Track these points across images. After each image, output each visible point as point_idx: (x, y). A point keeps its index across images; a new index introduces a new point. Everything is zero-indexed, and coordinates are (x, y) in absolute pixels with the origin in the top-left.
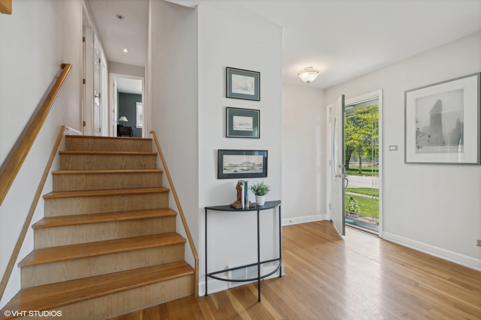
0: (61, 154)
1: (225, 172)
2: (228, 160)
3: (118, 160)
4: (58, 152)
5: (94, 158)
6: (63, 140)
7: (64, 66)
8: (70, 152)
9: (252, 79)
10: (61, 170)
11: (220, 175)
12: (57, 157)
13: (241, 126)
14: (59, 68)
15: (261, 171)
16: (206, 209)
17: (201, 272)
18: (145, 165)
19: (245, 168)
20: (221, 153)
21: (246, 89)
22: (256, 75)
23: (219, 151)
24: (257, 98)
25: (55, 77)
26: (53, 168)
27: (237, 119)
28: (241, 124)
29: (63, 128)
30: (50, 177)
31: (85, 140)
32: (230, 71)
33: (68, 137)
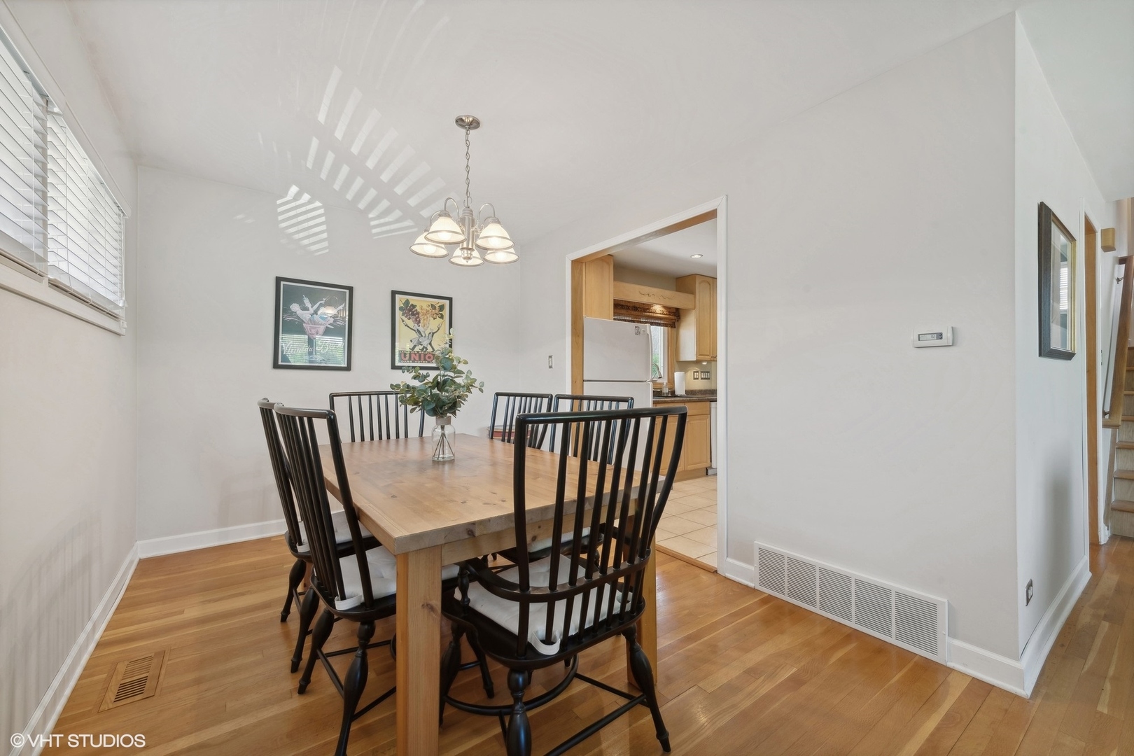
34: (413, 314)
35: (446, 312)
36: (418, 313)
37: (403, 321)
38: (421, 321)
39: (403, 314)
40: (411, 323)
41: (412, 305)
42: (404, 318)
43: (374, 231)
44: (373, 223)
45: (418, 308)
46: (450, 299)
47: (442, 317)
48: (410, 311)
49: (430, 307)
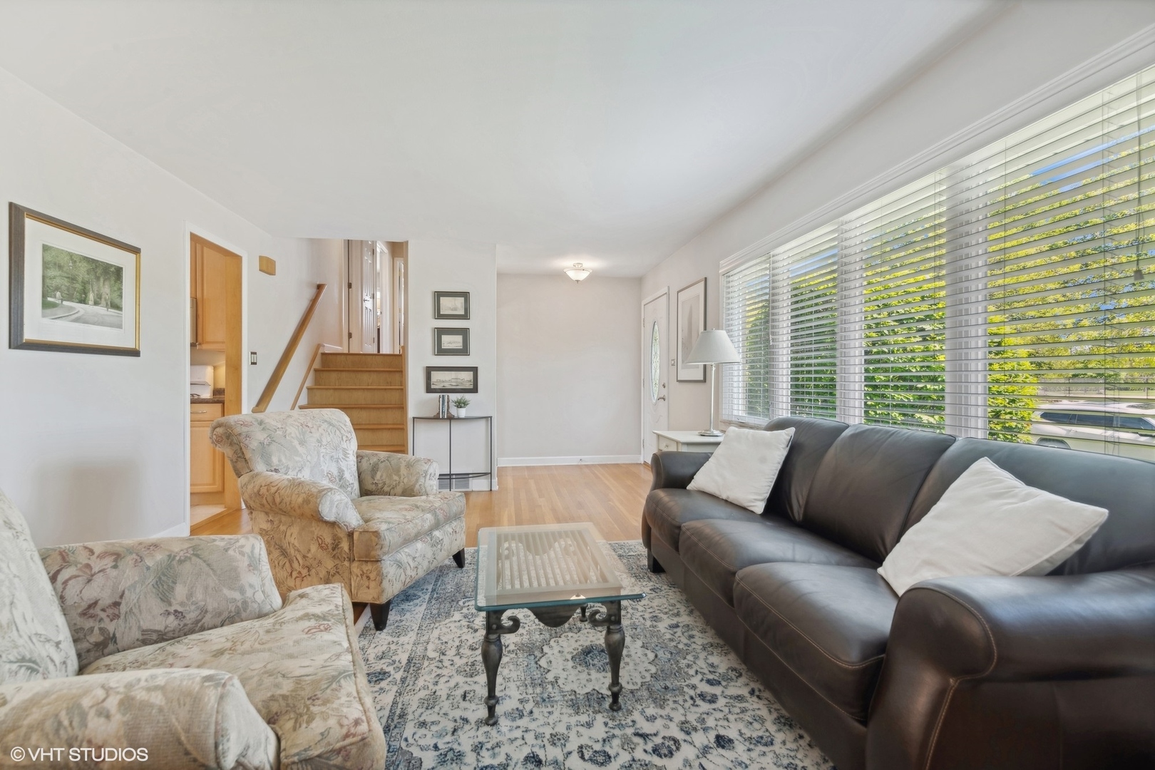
0: (316, 370)
1: (433, 387)
2: (436, 376)
3: (365, 377)
4: (312, 369)
5: (344, 375)
6: (318, 358)
7: (320, 287)
8: (326, 369)
9: (462, 299)
10: (316, 385)
11: (429, 390)
12: (312, 373)
13: (450, 345)
14: (314, 291)
15: (472, 387)
16: (414, 418)
18: (391, 383)
19: (454, 384)
20: (429, 370)
21: (455, 309)
22: (465, 295)
23: (428, 368)
24: (466, 316)
25: (311, 301)
26: (308, 383)
27: (445, 339)
28: (450, 343)
29: (319, 346)
30: (305, 391)
31: (338, 356)
32: (439, 295)
33: (323, 354)
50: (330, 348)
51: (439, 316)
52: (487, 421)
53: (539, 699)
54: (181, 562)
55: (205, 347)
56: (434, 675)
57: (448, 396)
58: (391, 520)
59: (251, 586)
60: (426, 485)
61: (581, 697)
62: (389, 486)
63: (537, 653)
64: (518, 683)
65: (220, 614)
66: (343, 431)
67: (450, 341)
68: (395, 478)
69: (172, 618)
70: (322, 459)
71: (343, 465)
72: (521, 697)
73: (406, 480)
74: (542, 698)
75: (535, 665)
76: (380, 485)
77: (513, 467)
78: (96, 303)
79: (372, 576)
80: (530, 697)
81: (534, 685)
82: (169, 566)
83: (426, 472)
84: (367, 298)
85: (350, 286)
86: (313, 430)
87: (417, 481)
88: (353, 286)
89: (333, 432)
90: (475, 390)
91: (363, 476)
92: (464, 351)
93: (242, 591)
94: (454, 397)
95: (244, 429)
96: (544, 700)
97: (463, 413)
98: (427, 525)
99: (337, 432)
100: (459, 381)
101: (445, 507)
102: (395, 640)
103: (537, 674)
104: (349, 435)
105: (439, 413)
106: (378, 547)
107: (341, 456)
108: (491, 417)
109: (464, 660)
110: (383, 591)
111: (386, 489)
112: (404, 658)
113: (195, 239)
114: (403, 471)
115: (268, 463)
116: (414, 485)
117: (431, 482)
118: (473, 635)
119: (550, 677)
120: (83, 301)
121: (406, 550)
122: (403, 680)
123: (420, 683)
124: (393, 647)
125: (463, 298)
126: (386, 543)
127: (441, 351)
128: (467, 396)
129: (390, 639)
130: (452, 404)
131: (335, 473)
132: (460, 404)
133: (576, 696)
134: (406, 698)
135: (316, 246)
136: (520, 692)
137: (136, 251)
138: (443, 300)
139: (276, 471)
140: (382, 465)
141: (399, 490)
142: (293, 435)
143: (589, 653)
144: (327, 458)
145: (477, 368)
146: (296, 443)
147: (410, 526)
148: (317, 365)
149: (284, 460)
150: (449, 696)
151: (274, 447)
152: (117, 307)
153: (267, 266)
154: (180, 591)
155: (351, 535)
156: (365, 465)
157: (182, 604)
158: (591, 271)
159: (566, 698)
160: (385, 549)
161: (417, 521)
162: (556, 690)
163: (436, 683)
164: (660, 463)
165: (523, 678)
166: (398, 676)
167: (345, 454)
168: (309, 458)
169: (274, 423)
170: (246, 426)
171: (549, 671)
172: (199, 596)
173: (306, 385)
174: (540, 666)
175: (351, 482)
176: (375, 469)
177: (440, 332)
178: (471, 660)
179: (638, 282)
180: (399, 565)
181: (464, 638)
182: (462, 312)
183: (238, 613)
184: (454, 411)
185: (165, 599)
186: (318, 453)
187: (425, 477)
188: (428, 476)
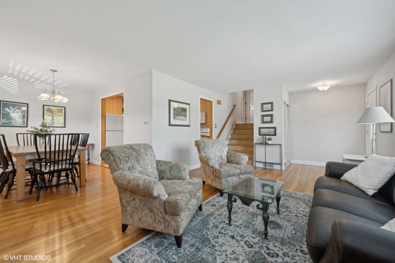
1: (261, 134)
2: (262, 130)
4: (232, 128)
5: (241, 130)
6: (234, 125)
7: (235, 106)
8: (237, 128)
10: (233, 133)
11: (260, 135)
12: (232, 130)
14: (233, 107)
15: (274, 134)
16: (255, 143)
17: (254, 161)
19: (268, 133)
20: (260, 128)
21: (268, 108)
22: (272, 103)
23: (259, 127)
24: (272, 110)
25: (232, 110)
26: (231, 132)
28: (266, 119)
29: (235, 122)
32: (263, 104)
33: (236, 124)
34: (51, 111)
35: (63, 111)
36: (53, 111)
37: (47, 113)
38: (54, 113)
39: (47, 111)
40: (50, 114)
41: (51, 109)
42: (47, 112)
43: (36, 88)
44: (35, 86)
45: (53, 110)
46: (65, 108)
47: (62, 112)
48: (50, 111)
49: (57, 110)
50: (238, 122)
51: (263, 111)
52: (280, 145)
53: (246, 226)
54: (173, 166)
55: (208, 124)
56: (225, 210)
57: (265, 137)
58: (226, 169)
59: (183, 174)
60: (243, 162)
61: (258, 231)
62: (233, 161)
63: (255, 216)
64: (243, 220)
65: (178, 178)
66: (223, 145)
67: (267, 119)
68: (235, 159)
69: (171, 176)
70: (216, 151)
71: (222, 154)
72: (241, 223)
73: (237, 160)
74: (247, 226)
75: (252, 219)
76: (232, 161)
77: (297, 164)
78: (182, 116)
79: (219, 182)
80: (244, 224)
81: (247, 222)
82: (171, 167)
83: (243, 158)
84: (252, 107)
85: (246, 104)
86: (215, 144)
87: (240, 161)
88: (247, 104)
89: (220, 145)
90: (275, 135)
91: (228, 157)
92: (271, 122)
93: (182, 175)
94: (267, 137)
95: (200, 143)
96: (247, 227)
97: (270, 142)
98: (237, 173)
99: (222, 145)
100: (269, 132)
101: (245, 169)
102: (223, 200)
103: (250, 221)
104: (225, 146)
105: (262, 142)
106: (220, 175)
107: (222, 151)
108: (281, 144)
109: (235, 210)
110: (222, 187)
111: (233, 162)
112: (222, 204)
113: (201, 99)
114: (237, 157)
115: (204, 151)
116: (239, 162)
117: (244, 162)
118: (241, 205)
119: (253, 223)
120: (180, 116)
121: (230, 178)
122: (218, 208)
123: (221, 210)
124: (221, 201)
125: (271, 104)
126: (222, 174)
127: (263, 122)
128: (272, 137)
129: (222, 199)
130: (266, 139)
131: (220, 155)
132: (270, 139)
133: (256, 230)
134: (216, 212)
135: (234, 95)
136: (242, 222)
137: (189, 104)
138: (264, 106)
139: (205, 153)
140: (232, 155)
141: (236, 162)
142: (210, 145)
143: (271, 222)
144: (218, 151)
145: (276, 127)
146: (210, 147)
147: (231, 172)
148: (234, 127)
149: (207, 151)
150: (225, 215)
151: (205, 147)
152: (186, 116)
153: (219, 102)
154: (172, 172)
155: (216, 170)
156: (229, 155)
157: (173, 174)
158: (331, 86)
159: (253, 229)
160: (222, 176)
161: (234, 171)
162: (252, 226)
163: (224, 212)
164: (329, 166)
165: (245, 220)
166: (218, 207)
167: (223, 151)
168: (213, 151)
169: (206, 142)
170: (200, 142)
171: (255, 221)
172: (175, 173)
173: (230, 133)
174: (253, 219)
175: (224, 159)
176: (231, 156)
177: (263, 116)
178: (236, 210)
179: (364, 85)
180: (227, 181)
181: (239, 205)
182: (270, 109)
183: (181, 178)
184: (267, 142)
185: (170, 172)
186: (216, 150)
187: (242, 160)
188: (243, 160)
